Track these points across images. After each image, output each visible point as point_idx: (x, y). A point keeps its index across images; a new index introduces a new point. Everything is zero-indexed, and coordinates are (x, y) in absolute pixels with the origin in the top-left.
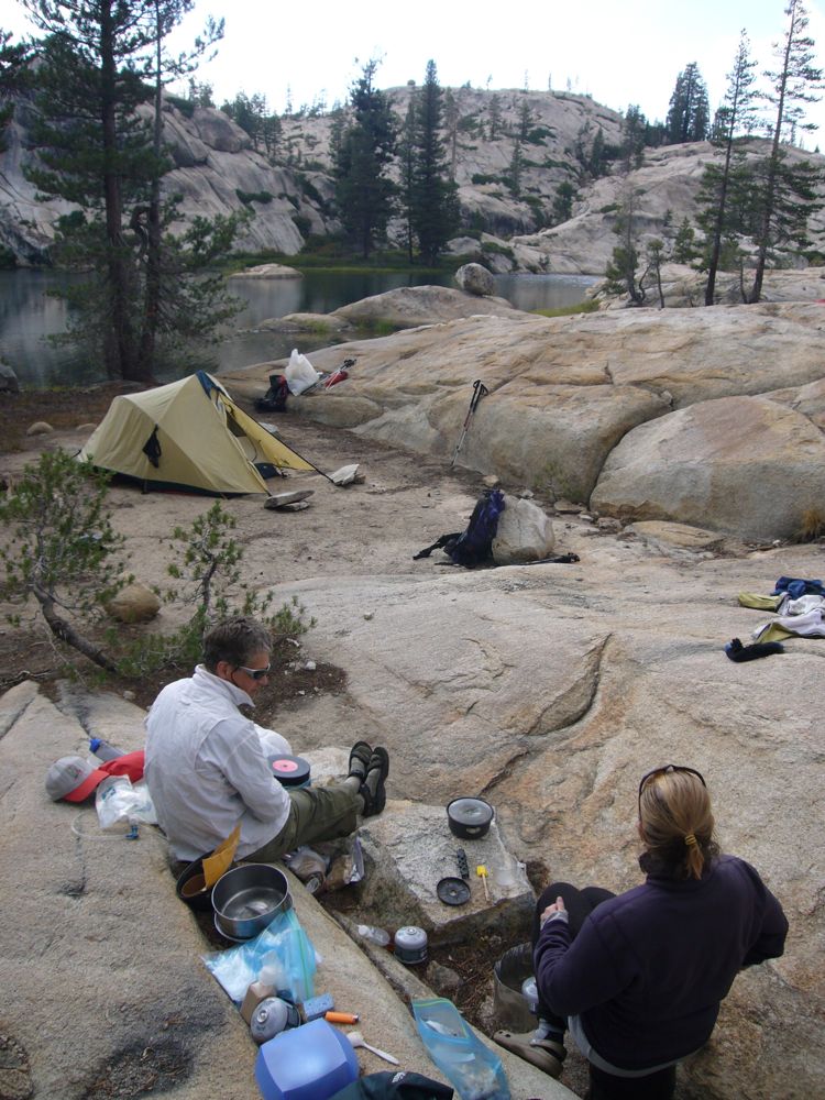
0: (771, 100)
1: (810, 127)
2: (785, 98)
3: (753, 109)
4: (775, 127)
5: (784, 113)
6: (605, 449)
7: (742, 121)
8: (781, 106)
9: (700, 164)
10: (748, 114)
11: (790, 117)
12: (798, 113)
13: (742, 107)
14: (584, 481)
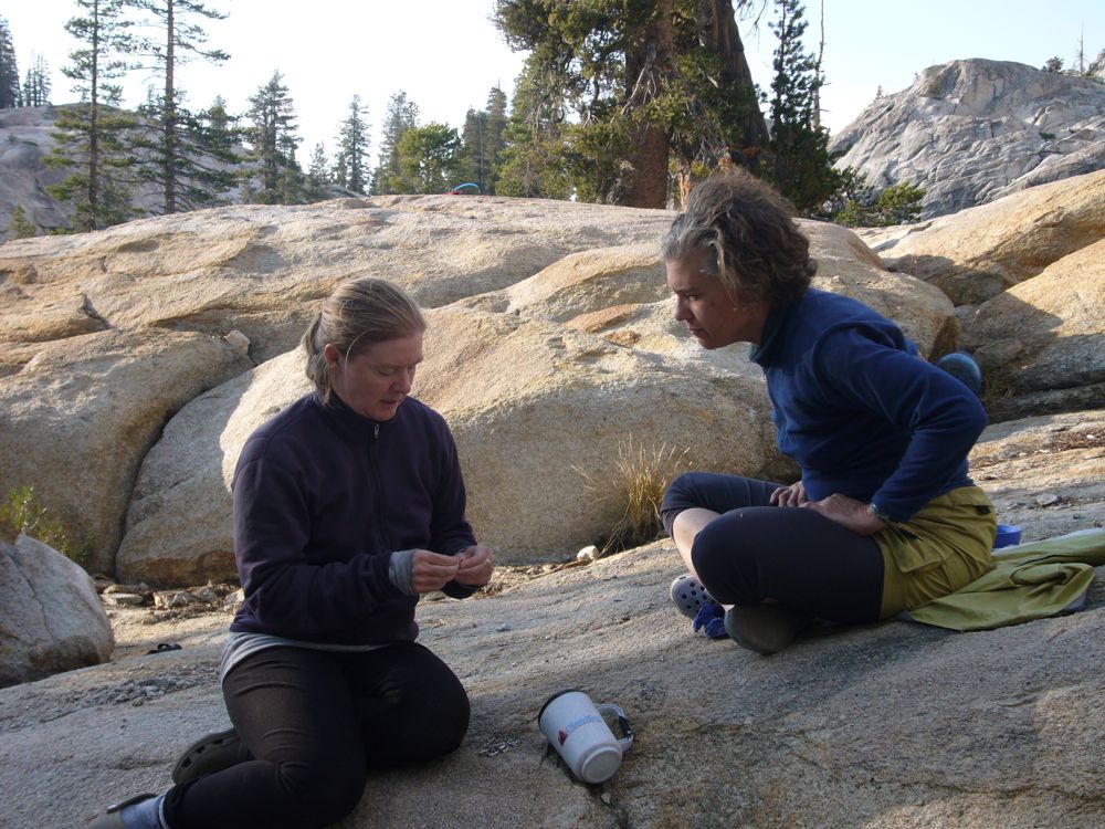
0: (155, 10)
1: (218, 55)
2: (175, 9)
3: (126, 24)
4: (164, 51)
5: (175, 33)
6: (132, 451)
7: (111, 40)
8: (170, 20)
9: (12, 141)
10: (120, 31)
11: (184, 39)
12: (196, 34)
13: (106, 20)
14: (97, 525)
